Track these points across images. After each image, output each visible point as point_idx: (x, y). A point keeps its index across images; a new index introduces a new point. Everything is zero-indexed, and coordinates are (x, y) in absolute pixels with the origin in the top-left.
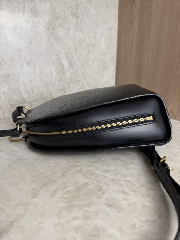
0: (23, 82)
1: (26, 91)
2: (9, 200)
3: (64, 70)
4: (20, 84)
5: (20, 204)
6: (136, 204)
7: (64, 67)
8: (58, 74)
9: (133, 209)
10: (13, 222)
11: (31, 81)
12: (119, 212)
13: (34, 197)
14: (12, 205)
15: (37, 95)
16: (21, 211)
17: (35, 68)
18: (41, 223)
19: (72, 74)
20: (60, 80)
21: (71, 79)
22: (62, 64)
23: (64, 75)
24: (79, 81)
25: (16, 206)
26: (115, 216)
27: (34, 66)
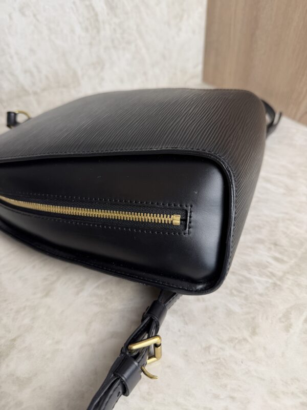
0: (17, 53)
1: (26, 72)
2: (5, 301)
3: (97, 20)
4: (12, 57)
5: (25, 308)
6: (216, 308)
7: (96, 15)
8: (87, 30)
9: (210, 318)
10: (14, 340)
11: (32, 51)
12: (186, 324)
13: (47, 295)
14: (11, 309)
15: (47, 78)
16: (27, 321)
17: (38, 20)
18: (58, 342)
19: (115, 30)
20: (91, 44)
21: (113, 41)
22: (93, 9)
23: (98, 32)
24: (129, 43)
25: (18, 312)
26: (179, 331)
27: (35, 16)
